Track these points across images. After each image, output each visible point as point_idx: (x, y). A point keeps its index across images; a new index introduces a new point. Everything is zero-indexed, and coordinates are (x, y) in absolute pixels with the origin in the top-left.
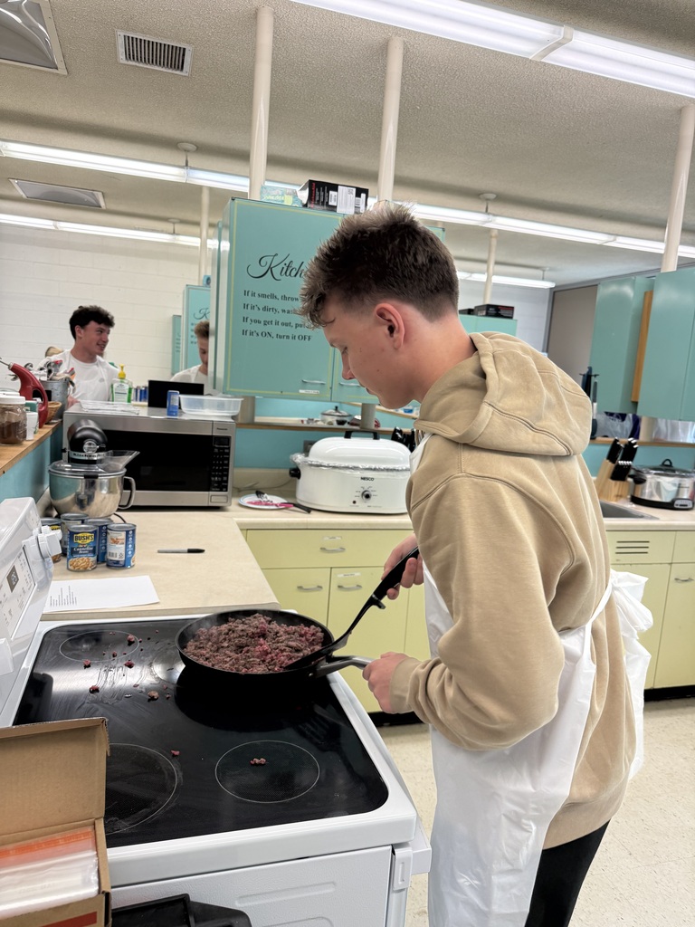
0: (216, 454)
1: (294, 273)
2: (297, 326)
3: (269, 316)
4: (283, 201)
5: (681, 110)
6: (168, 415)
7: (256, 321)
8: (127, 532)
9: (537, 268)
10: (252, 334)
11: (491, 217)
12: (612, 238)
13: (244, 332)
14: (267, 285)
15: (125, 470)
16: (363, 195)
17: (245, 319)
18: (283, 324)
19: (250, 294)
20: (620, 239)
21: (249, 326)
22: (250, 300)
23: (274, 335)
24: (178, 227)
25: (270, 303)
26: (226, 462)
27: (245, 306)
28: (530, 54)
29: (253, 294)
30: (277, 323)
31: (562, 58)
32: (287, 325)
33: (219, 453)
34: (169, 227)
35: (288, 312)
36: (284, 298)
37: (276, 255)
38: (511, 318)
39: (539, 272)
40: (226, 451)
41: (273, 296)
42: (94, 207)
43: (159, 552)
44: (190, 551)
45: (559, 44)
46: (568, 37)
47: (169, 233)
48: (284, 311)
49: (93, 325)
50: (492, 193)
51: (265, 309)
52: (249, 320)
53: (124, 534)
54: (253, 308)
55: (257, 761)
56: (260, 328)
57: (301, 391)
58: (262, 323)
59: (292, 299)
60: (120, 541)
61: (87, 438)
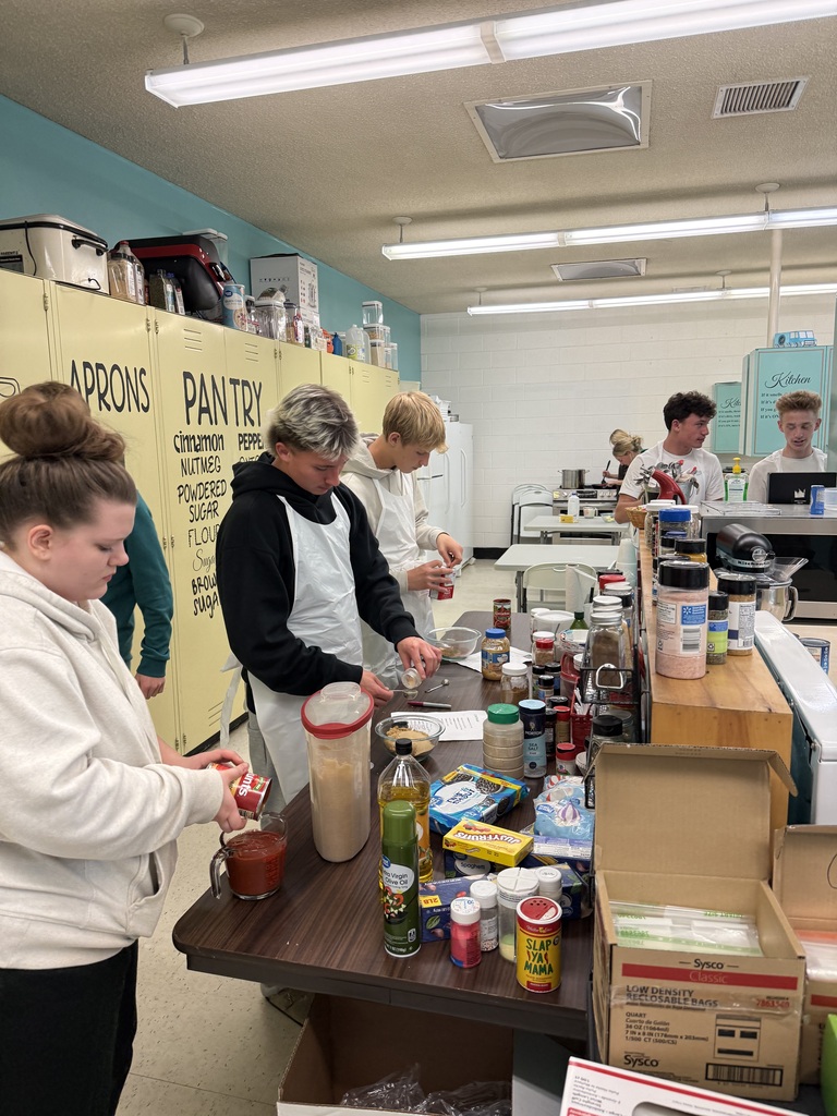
6: (812, 513)
8: (823, 649)
15: (791, 581)
24: (729, 280)
34: (717, 281)
42: (635, 276)
47: (718, 289)
49: (693, 418)
53: (820, 650)
61: (753, 545)
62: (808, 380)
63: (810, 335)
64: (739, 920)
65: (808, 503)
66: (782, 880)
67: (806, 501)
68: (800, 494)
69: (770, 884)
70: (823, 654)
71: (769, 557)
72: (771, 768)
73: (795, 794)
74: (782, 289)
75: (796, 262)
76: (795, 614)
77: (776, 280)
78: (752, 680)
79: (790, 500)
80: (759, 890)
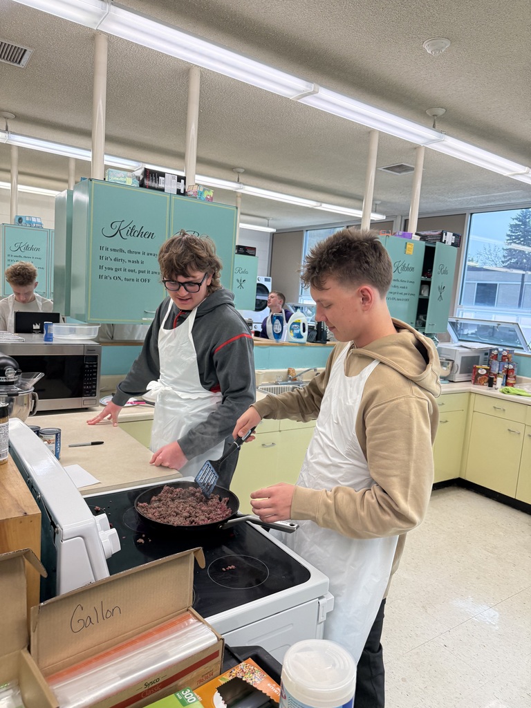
0: (87, 369)
1: (136, 234)
2: (139, 272)
3: (119, 265)
4: (125, 182)
5: (369, 133)
6: (45, 340)
7: (109, 269)
8: (57, 435)
9: (264, 218)
10: (106, 278)
11: (242, 186)
12: (319, 204)
13: (101, 277)
14: (117, 242)
15: (33, 389)
16: (182, 181)
17: (101, 267)
18: (129, 271)
19: (104, 249)
20: (324, 205)
21: (103, 272)
22: (104, 253)
23: (123, 278)
25: (120, 255)
26: (94, 374)
27: (101, 258)
28: (291, 96)
29: (107, 249)
30: (125, 270)
31: (310, 101)
32: (132, 271)
33: (90, 368)
35: (133, 262)
36: (130, 252)
37: (123, 221)
38: (254, 255)
39: (266, 221)
40: (95, 366)
41: (121, 251)
43: (70, 446)
44: (93, 444)
45: (310, 94)
46: (316, 90)
48: (129, 261)
50: (242, 168)
51: (115, 260)
52: (104, 267)
53: (54, 437)
54: (107, 259)
55: (230, 568)
56: (112, 274)
57: (144, 319)
58: (114, 270)
59: (136, 253)
60: (52, 442)
61: (5, 365)
62: (38, 249)
63: (39, 221)
64: (5, 689)
65: (42, 332)
66: (38, 644)
67: (41, 331)
68: (36, 327)
69: (29, 649)
70: (57, 438)
71: (17, 374)
72: (26, 560)
73: (45, 575)
74: (19, 186)
75: (28, 170)
76: (38, 409)
77: (15, 179)
78: (8, 488)
79: (30, 331)
80: (20, 657)
